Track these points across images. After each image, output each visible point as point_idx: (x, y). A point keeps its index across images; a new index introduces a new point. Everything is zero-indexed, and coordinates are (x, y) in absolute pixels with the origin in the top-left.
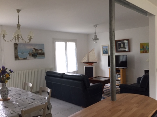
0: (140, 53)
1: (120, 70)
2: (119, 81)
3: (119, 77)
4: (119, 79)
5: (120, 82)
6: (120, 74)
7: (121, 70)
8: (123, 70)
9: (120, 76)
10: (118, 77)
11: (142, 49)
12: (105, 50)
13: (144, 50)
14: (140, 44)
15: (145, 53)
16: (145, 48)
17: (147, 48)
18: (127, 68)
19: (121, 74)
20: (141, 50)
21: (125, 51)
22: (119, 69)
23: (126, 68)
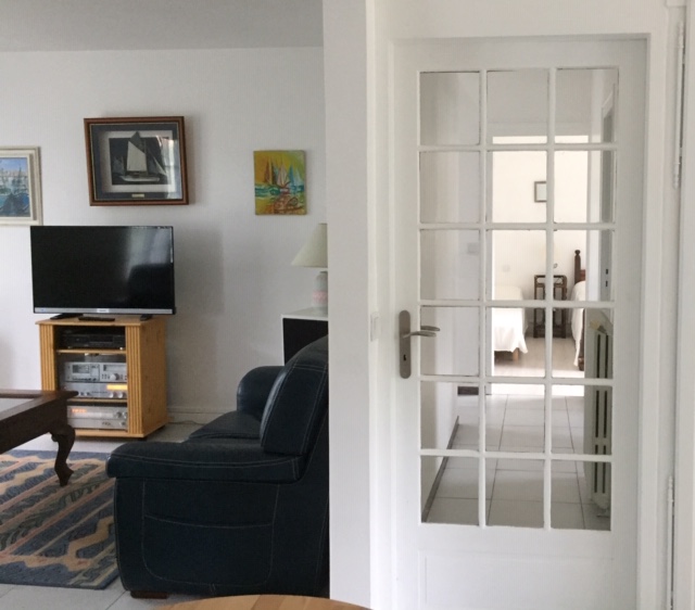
0: (257, 214)
1: (122, 330)
2: (118, 409)
3: (118, 377)
4: (115, 394)
5: (124, 411)
6: (122, 359)
7: (127, 331)
8: (143, 328)
9: (122, 369)
10: (113, 377)
11: (263, 190)
12: (9, 185)
13: (278, 193)
14: (255, 153)
15: (285, 212)
16: (282, 180)
17: (298, 182)
18: (174, 313)
19: (129, 358)
20: (258, 192)
21: (160, 200)
22: (116, 324)
23: (170, 311)
